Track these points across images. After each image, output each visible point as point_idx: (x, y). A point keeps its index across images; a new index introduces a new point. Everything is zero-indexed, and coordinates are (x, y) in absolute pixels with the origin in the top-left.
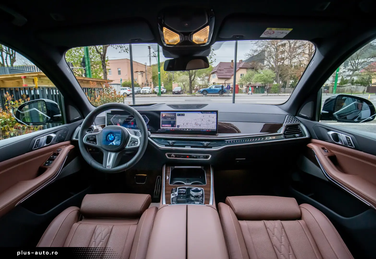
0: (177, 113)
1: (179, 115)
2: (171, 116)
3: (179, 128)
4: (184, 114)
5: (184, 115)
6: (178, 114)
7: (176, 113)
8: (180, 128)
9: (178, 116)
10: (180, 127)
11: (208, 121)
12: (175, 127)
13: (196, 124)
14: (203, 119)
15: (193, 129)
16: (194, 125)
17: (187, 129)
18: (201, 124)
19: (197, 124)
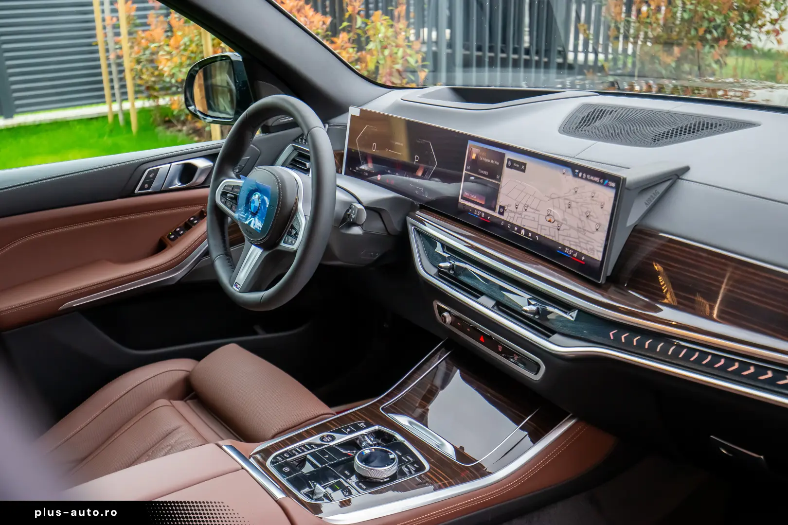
0: (509, 155)
1: (513, 165)
2: (492, 161)
3: (502, 217)
4: (525, 165)
5: (524, 171)
6: (509, 159)
7: (504, 155)
8: (504, 217)
9: (508, 166)
10: (506, 214)
11: (584, 218)
12: (494, 210)
13: (548, 218)
14: (573, 204)
15: (537, 234)
16: (543, 221)
17: (523, 232)
18: (562, 223)
19: (552, 221)
